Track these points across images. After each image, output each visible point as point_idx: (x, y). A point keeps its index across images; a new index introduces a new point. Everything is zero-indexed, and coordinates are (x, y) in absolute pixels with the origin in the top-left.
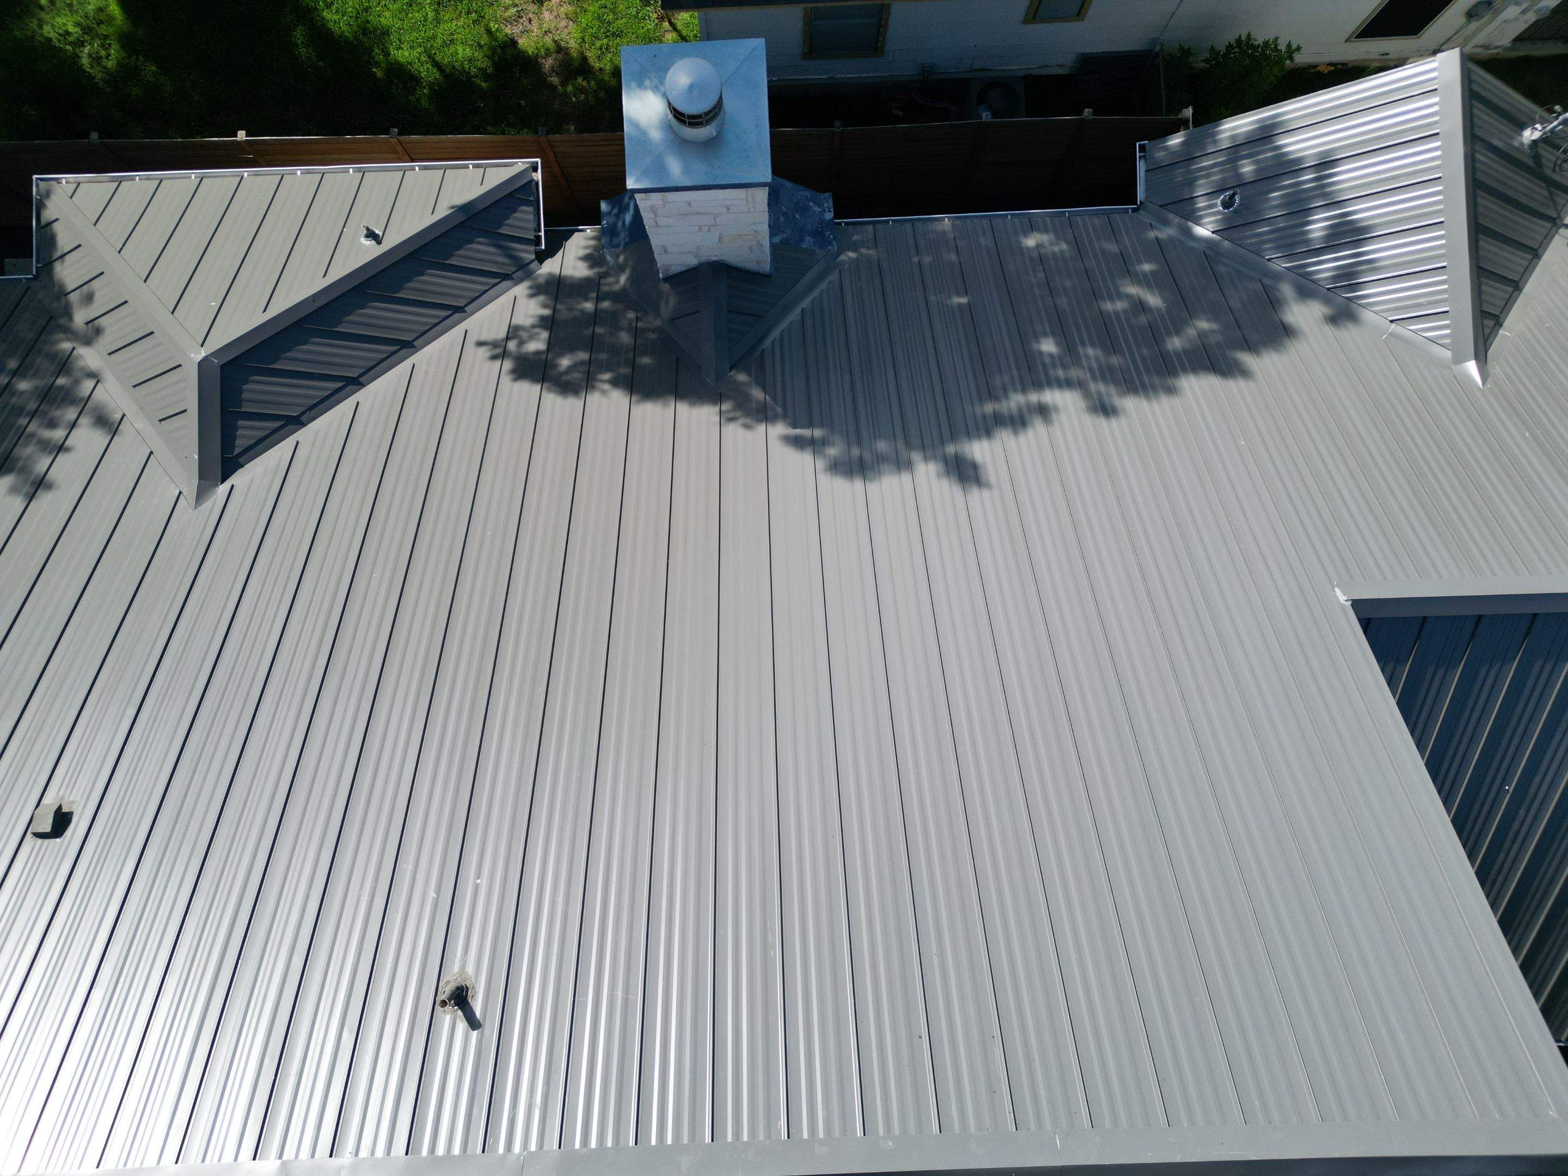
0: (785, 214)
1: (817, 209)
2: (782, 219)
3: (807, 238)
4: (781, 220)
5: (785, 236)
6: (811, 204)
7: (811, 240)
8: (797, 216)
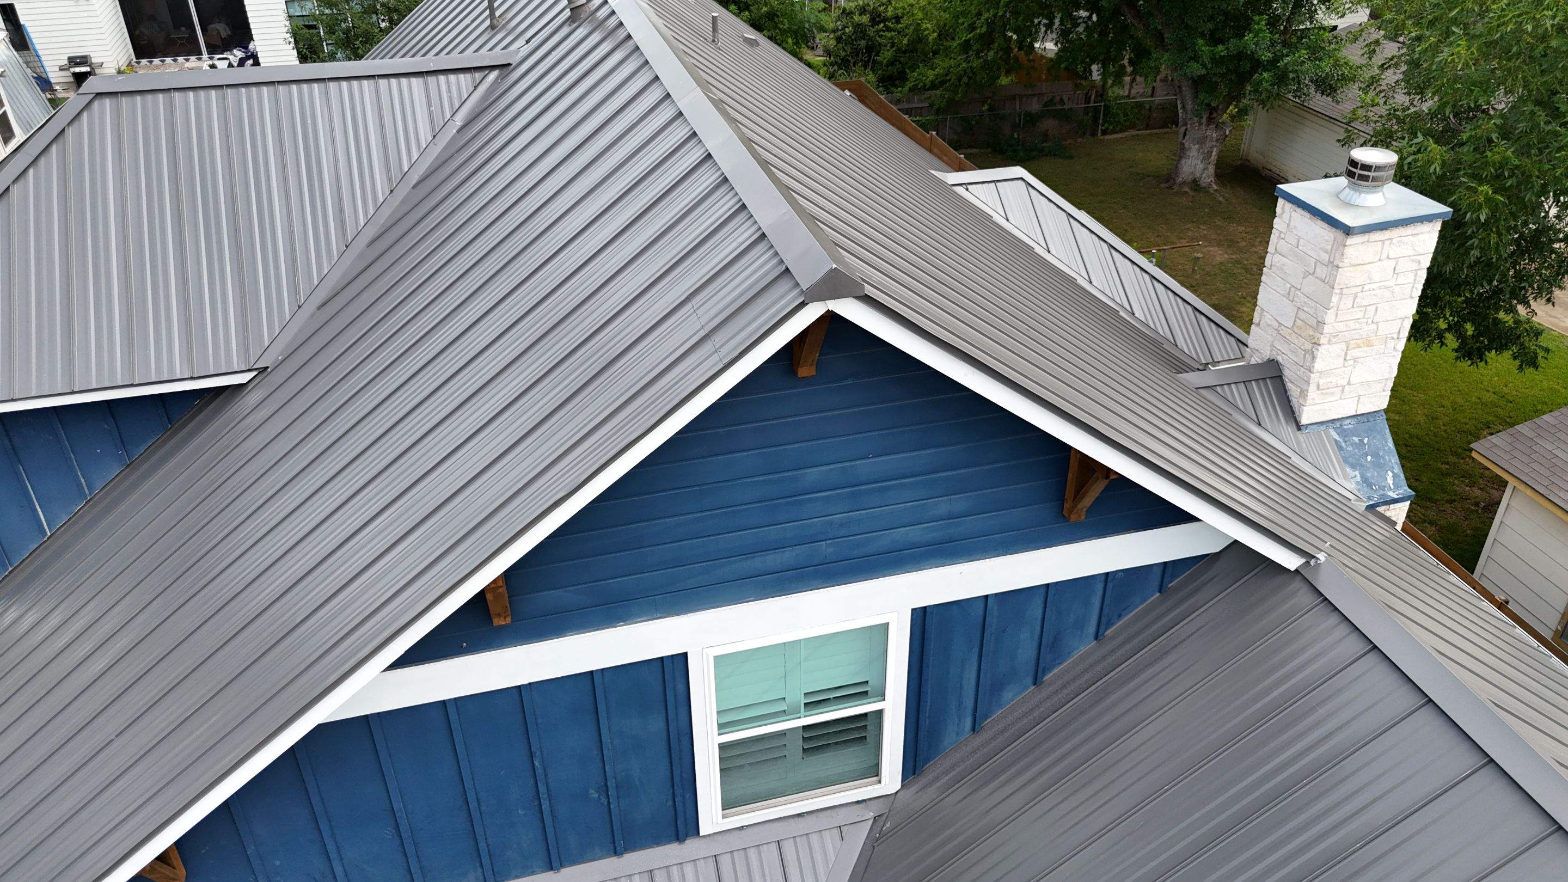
0: (1361, 441)
1: (1390, 481)
2: (1356, 439)
3: (1357, 473)
4: (1354, 438)
5: (1343, 444)
6: (1390, 474)
7: (1358, 478)
8: (1369, 458)
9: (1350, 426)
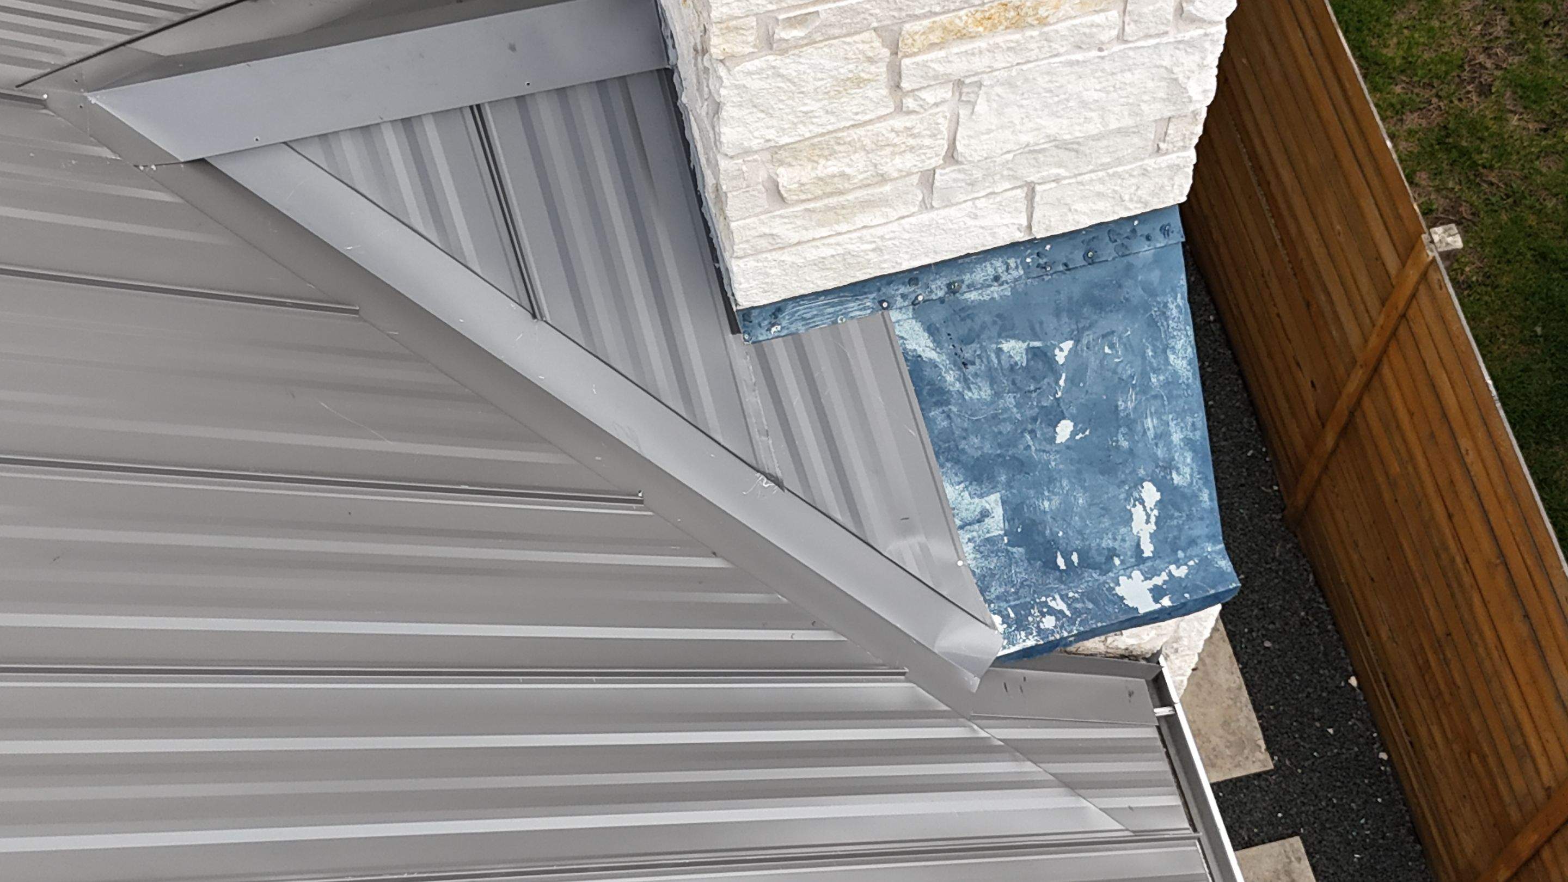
1: (1145, 525)
9: (995, 291)
